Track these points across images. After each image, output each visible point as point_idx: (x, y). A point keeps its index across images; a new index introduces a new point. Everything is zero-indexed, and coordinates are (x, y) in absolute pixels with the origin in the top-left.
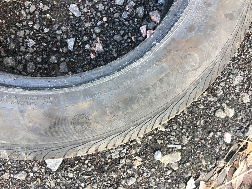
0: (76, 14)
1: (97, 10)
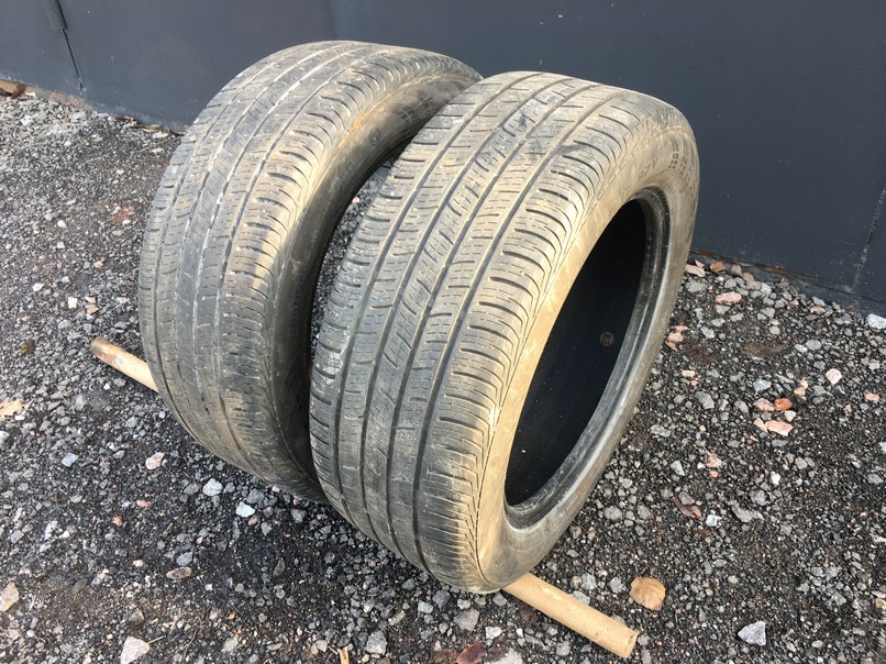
0: (663, 434)
1: (686, 422)
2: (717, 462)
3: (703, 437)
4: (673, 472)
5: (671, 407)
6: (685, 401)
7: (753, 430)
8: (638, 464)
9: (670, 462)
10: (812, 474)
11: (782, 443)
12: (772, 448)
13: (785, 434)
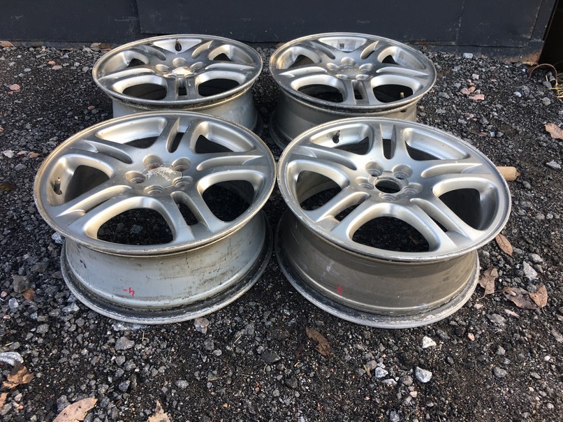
2: (472, 116)
3: (457, 109)
4: (461, 124)
5: (435, 102)
6: (438, 99)
7: (472, 101)
8: (446, 126)
9: (457, 121)
10: (505, 109)
11: (486, 102)
12: (484, 105)
13: (483, 99)
